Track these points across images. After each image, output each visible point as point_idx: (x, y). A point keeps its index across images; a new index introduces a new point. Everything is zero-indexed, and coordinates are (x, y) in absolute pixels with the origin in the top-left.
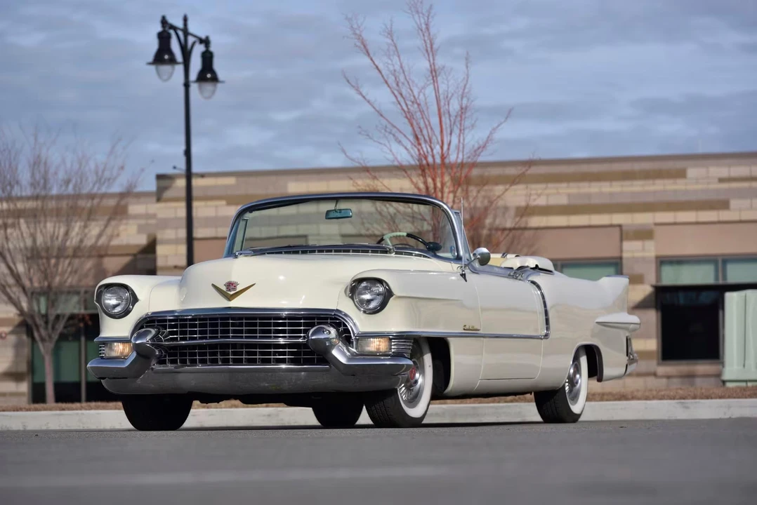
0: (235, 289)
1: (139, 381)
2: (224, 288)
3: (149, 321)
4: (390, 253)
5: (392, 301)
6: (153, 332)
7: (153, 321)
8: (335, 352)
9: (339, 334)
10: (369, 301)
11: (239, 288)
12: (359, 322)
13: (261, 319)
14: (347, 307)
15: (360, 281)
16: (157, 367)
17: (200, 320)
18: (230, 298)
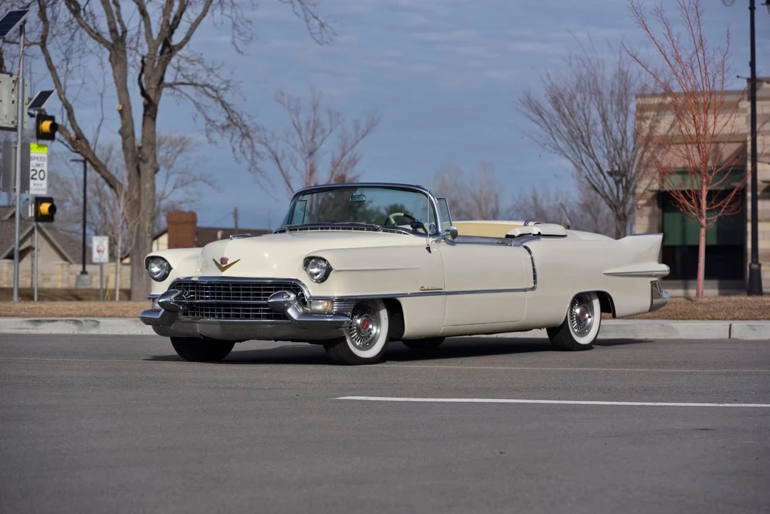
0: (226, 263)
1: (172, 328)
2: (219, 262)
3: (178, 284)
4: (379, 231)
5: (332, 275)
6: (179, 292)
7: (180, 284)
8: (290, 311)
9: (297, 298)
10: (317, 274)
11: (229, 263)
12: (311, 289)
13: (243, 285)
14: (303, 278)
15: (311, 258)
16: (182, 317)
17: (211, 285)
18: (223, 269)
